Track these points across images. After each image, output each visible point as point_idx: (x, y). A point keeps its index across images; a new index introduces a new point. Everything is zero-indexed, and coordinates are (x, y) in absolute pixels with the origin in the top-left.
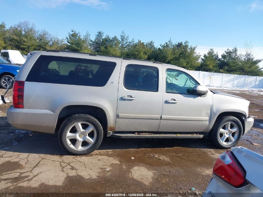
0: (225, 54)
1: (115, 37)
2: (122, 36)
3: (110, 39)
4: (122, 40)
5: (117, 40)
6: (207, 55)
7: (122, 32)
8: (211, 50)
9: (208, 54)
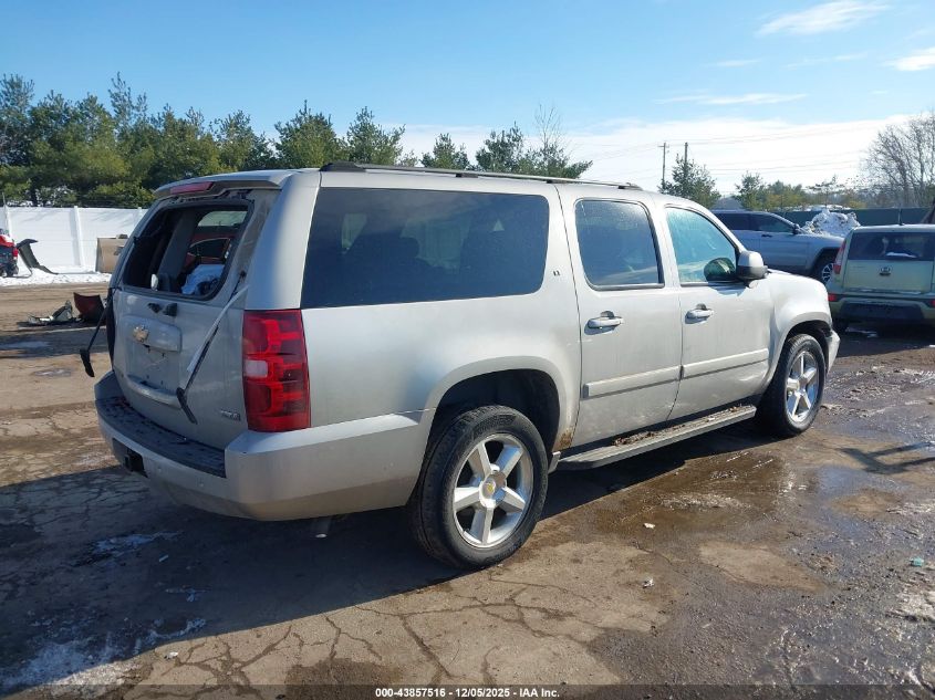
0: (487, 150)
1: (92, 100)
2: (116, 97)
3: (66, 111)
4: (121, 111)
5: (100, 111)
6: (433, 156)
7: (116, 81)
8: (443, 139)
9: (435, 153)
